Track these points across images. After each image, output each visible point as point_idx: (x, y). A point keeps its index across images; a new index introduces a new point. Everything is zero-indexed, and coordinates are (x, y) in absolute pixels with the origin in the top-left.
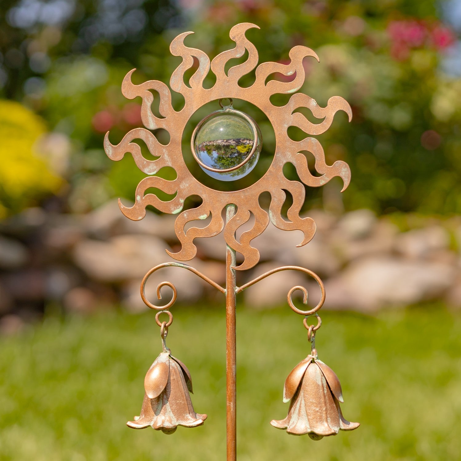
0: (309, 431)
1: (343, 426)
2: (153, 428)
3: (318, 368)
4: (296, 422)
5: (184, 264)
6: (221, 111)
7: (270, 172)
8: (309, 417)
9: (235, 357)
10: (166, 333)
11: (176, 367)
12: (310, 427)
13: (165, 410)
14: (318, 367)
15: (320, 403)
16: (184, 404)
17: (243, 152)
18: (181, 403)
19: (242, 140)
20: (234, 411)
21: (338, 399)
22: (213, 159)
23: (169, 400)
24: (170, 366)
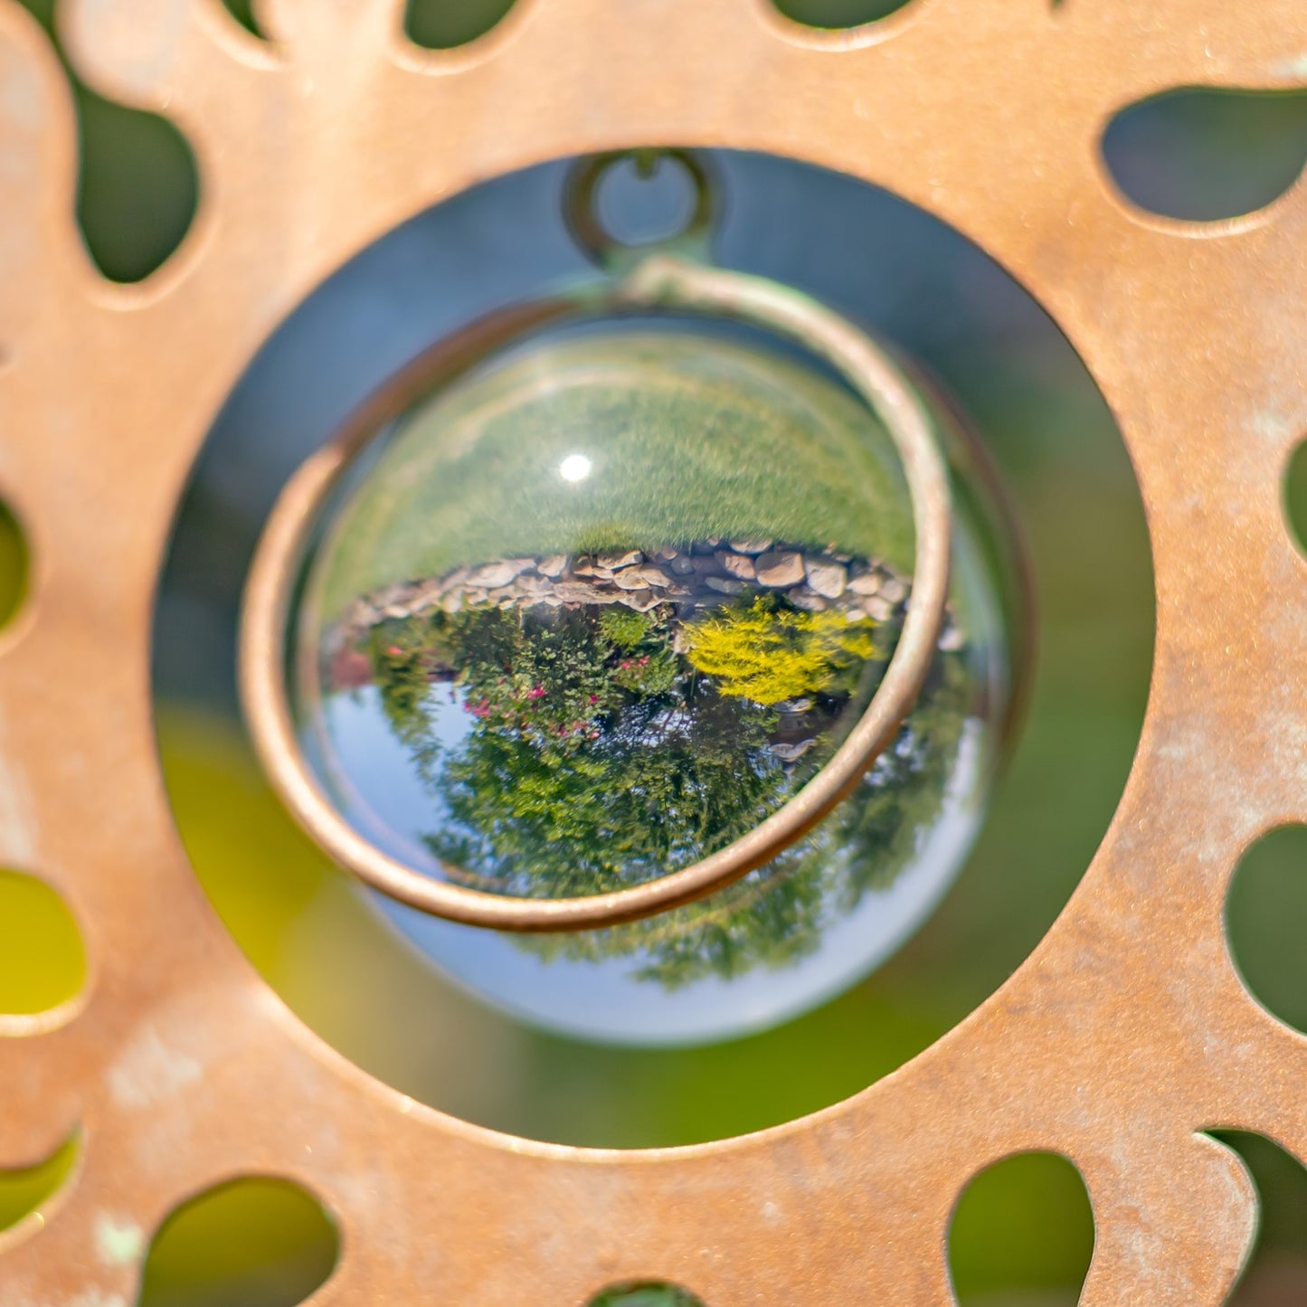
6: (583, 283)
7: (1089, 933)
17: (759, 694)
19: (753, 557)
22: (436, 768)
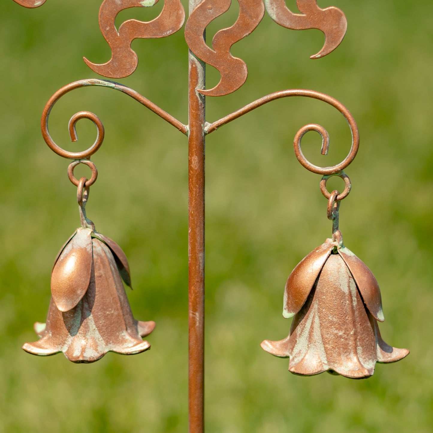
0: (326, 368)
1: (381, 356)
2: (67, 357)
3: (343, 265)
4: (304, 351)
5: (115, 83)
8: (327, 346)
9: (202, 239)
10: (86, 196)
11: (103, 255)
12: (328, 362)
13: (86, 328)
14: (343, 261)
15: (344, 323)
16: (118, 315)
18: (112, 314)
20: (201, 326)
21: (376, 318)
23: (93, 310)
24: (94, 253)
